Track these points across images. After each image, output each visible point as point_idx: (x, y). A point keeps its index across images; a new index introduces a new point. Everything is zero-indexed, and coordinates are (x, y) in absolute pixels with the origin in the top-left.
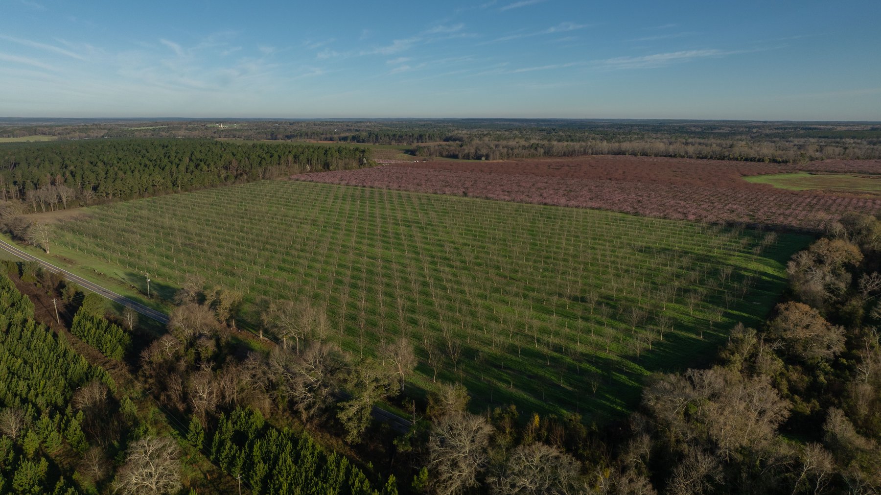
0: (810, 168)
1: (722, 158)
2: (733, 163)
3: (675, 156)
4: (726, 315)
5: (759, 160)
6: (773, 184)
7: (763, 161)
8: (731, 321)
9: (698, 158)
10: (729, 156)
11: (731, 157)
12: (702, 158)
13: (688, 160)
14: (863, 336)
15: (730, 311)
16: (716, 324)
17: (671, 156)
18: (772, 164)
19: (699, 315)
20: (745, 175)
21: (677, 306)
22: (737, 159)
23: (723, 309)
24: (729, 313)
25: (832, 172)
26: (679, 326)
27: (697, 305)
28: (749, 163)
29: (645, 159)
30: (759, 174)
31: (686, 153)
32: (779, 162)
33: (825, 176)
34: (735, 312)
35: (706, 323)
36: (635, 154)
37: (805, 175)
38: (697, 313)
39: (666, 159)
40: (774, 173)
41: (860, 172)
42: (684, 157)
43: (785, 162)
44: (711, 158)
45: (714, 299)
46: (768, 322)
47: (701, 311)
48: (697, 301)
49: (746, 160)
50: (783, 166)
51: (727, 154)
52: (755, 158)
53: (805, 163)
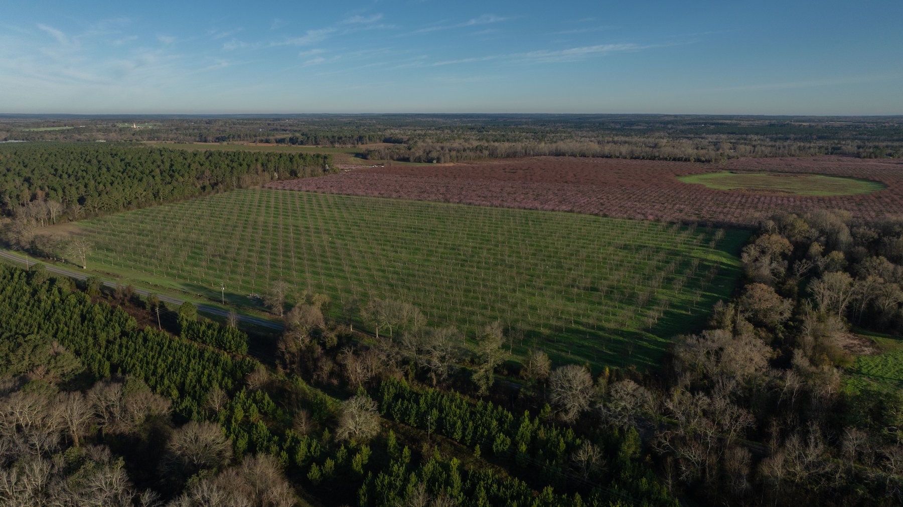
0: (730, 167)
1: (653, 158)
2: (665, 163)
3: (611, 157)
4: (703, 296)
5: (686, 160)
6: (704, 183)
7: (689, 161)
8: (707, 300)
9: (632, 158)
10: (659, 156)
11: (661, 157)
12: (635, 158)
13: (624, 161)
14: (801, 305)
15: (704, 293)
16: (697, 303)
17: (607, 157)
18: (698, 164)
19: (684, 297)
20: (678, 175)
21: (664, 291)
22: (666, 159)
23: (701, 292)
24: (704, 294)
25: (749, 170)
26: (672, 305)
27: (680, 289)
28: (677, 163)
29: (586, 160)
30: (690, 174)
31: (621, 154)
32: (703, 162)
33: (745, 175)
34: (708, 294)
35: (691, 302)
36: (575, 156)
37: (726, 174)
38: (681, 295)
39: (605, 160)
40: (701, 173)
41: (771, 171)
42: (618, 157)
43: (708, 161)
44: (643, 158)
45: (692, 284)
46: (735, 299)
47: (683, 294)
48: (680, 287)
49: (674, 159)
50: (707, 166)
51: (657, 154)
52: (682, 158)
53: (724, 162)
